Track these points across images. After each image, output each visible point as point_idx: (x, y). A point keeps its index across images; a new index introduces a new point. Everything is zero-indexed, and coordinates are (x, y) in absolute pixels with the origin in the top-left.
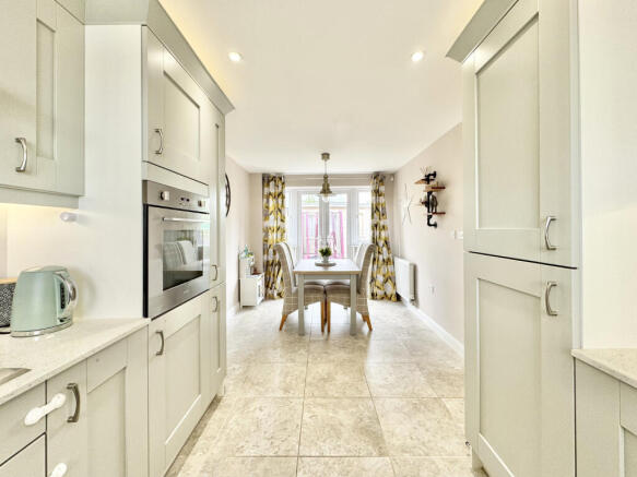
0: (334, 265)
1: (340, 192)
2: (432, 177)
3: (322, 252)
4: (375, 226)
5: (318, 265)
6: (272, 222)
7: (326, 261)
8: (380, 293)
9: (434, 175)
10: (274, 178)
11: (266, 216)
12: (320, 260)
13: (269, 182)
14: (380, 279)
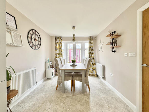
0: (76, 66)
1: (79, 43)
2: (113, 33)
3: (72, 61)
4: (90, 53)
5: (71, 66)
6: (58, 52)
7: (74, 65)
8: (91, 74)
9: (115, 32)
10: (59, 38)
11: (56, 50)
12: (72, 64)
13: (57, 39)
14: (91, 69)
